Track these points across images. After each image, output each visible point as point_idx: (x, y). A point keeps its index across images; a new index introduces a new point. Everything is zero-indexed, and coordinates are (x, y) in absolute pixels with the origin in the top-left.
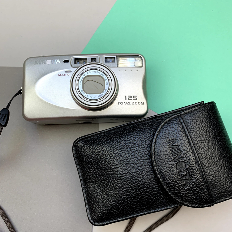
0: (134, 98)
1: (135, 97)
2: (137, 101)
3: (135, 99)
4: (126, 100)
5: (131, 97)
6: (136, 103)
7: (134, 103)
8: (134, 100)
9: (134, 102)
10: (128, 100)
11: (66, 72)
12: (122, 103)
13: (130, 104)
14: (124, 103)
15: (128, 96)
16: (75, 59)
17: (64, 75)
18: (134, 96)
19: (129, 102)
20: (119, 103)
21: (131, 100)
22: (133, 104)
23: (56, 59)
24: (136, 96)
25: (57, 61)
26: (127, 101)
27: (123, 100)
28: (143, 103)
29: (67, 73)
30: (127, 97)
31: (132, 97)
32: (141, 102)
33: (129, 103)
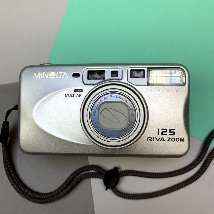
0: (170, 132)
1: (172, 131)
2: (175, 136)
3: (173, 133)
4: (158, 134)
5: (166, 130)
6: (173, 140)
7: (170, 140)
8: (170, 135)
9: (170, 138)
10: (162, 134)
11: (75, 91)
12: (152, 140)
13: (164, 141)
14: (155, 139)
15: (162, 129)
16: (88, 71)
17: (72, 95)
18: (170, 130)
19: (163, 138)
20: (149, 139)
21: (166, 135)
22: (168, 141)
23: (62, 71)
24: (174, 129)
25: (64, 75)
26: (161, 136)
27: (154, 135)
28: (182, 140)
29: (76, 93)
30: (161, 131)
31: (168, 131)
32: (181, 139)
33: (162, 140)
